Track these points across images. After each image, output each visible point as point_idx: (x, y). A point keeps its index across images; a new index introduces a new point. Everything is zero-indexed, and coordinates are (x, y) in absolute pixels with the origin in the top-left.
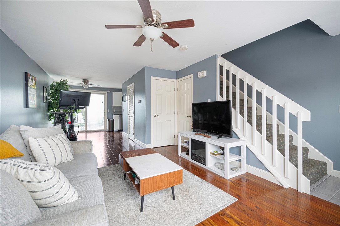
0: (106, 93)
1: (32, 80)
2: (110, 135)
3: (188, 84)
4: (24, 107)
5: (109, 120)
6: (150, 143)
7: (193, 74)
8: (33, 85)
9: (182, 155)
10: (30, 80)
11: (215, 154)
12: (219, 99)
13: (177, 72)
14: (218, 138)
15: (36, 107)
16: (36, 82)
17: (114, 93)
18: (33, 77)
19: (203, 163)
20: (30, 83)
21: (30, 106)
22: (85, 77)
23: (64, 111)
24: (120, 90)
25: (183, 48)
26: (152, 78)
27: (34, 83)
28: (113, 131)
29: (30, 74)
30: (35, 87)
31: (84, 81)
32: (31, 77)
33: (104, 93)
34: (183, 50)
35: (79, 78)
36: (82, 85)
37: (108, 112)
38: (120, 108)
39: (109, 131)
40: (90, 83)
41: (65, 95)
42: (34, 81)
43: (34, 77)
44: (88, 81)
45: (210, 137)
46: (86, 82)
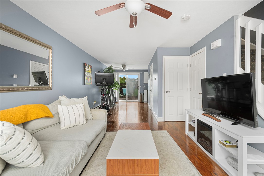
0: (139, 74)
1: (88, 67)
2: (141, 105)
3: (201, 58)
4: (82, 84)
5: (140, 94)
6: (162, 117)
7: (205, 47)
8: (89, 71)
9: (188, 135)
10: (87, 67)
11: (225, 145)
12: (238, 71)
13: (191, 48)
14: (232, 124)
15: (91, 84)
16: (91, 68)
17: (144, 73)
18: (89, 66)
19: (210, 152)
20: (86, 69)
21: (86, 83)
22: (123, 63)
23: (108, 87)
24: (147, 71)
25: (184, 18)
26: (164, 57)
27: (90, 69)
28: (143, 102)
29: (87, 64)
30: (91, 72)
31: (123, 66)
32: (87, 66)
33: (138, 74)
34: (185, 20)
35: (120, 64)
36: (121, 69)
37: (140, 88)
38: (147, 84)
39: (141, 102)
40: (126, 67)
41: (97, 75)
42: (90, 68)
43: (90, 66)
44: (125, 65)
45: (220, 121)
46: (124, 66)
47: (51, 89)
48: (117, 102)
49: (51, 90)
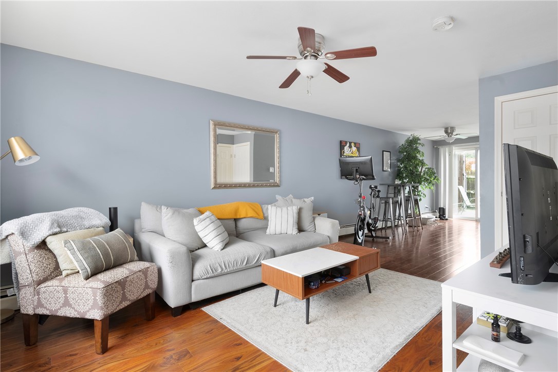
1: (350, 147)
8: (352, 153)
10: (347, 147)
16: (358, 149)
18: (353, 144)
20: (346, 151)
26: (499, 99)
27: (354, 151)
29: (347, 142)
30: (357, 155)
31: (446, 132)
32: (348, 145)
42: (354, 149)
43: (355, 144)
44: (453, 129)
46: (449, 131)
47: (278, 186)
48: (447, 219)
49: (278, 188)
